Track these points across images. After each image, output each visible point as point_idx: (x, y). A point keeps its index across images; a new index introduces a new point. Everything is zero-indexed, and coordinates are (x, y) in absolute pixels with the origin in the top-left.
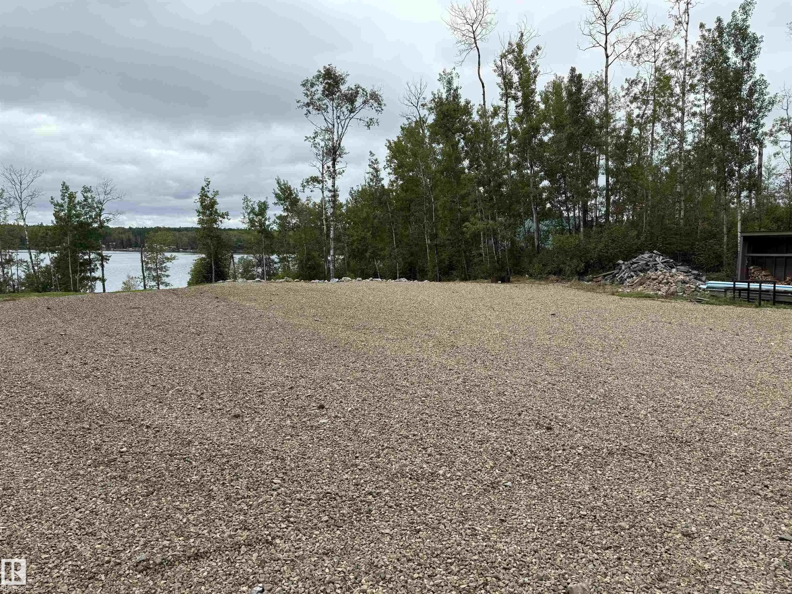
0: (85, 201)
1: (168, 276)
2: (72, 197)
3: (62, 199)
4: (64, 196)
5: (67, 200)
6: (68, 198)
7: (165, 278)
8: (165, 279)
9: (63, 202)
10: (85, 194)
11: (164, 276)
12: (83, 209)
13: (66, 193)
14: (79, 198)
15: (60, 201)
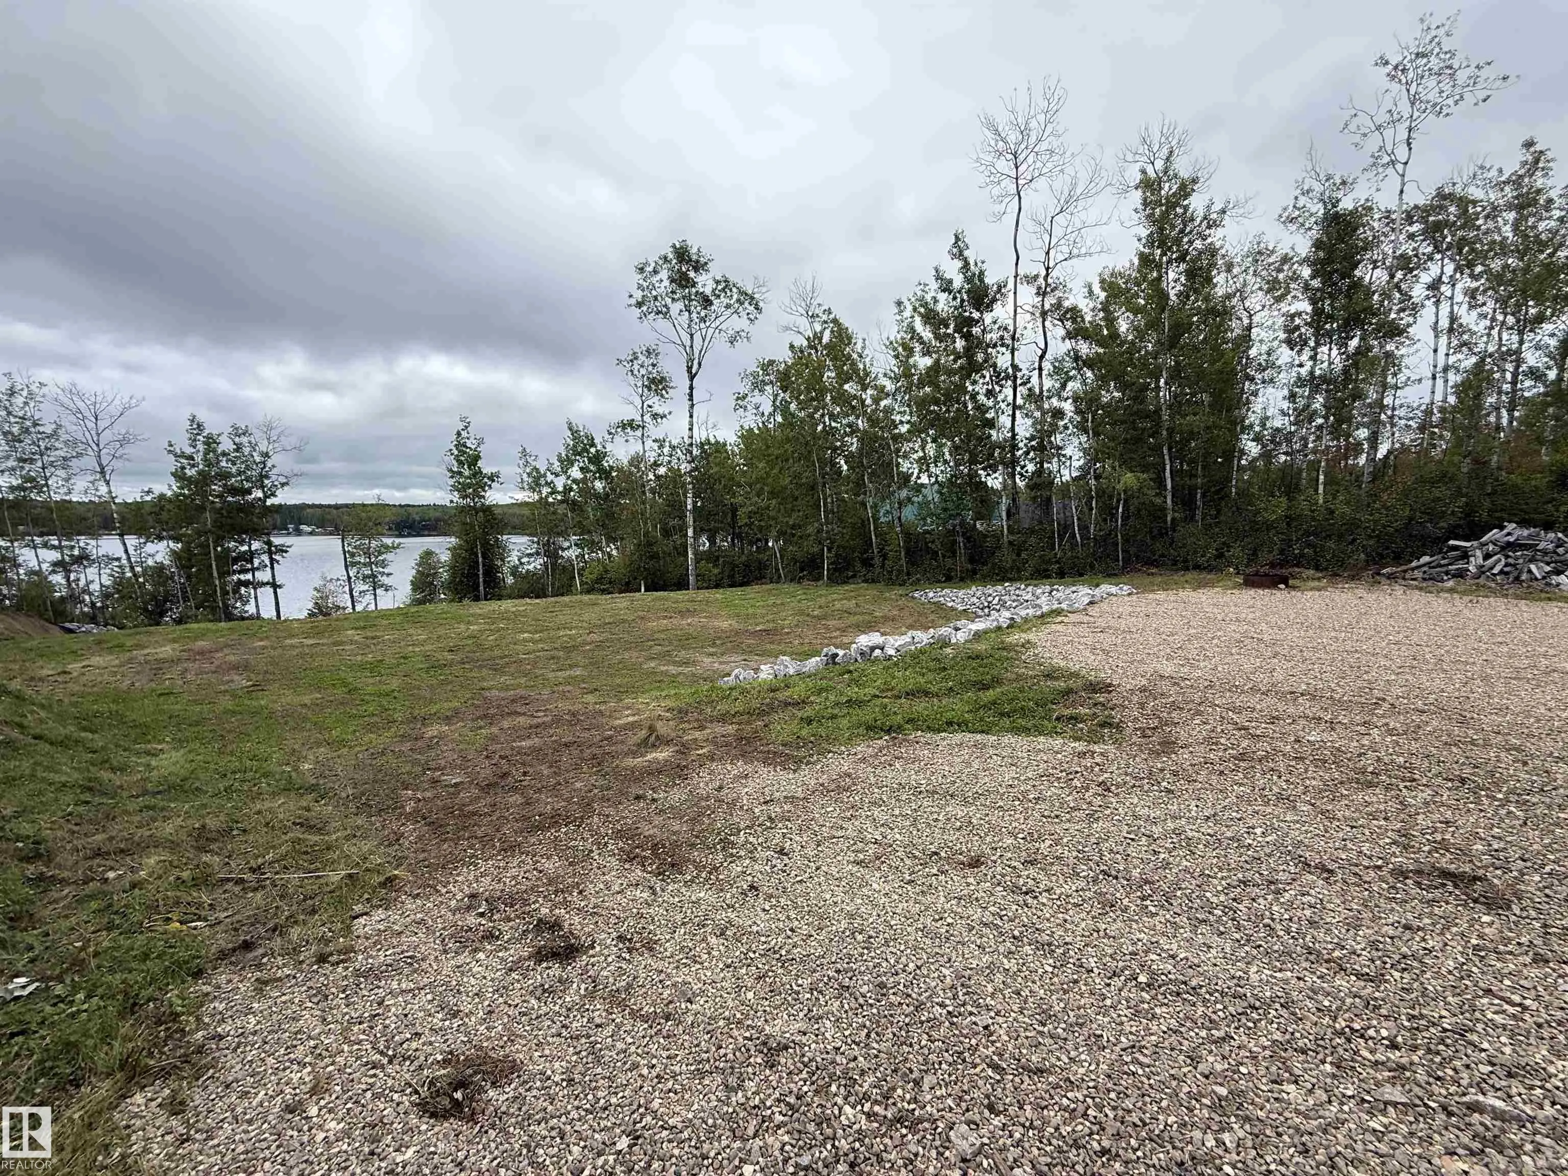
0: (237, 450)
1: (389, 575)
2: (211, 442)
3: (191, 446)
4: (195, 440)
5: (201, 447)
6: (204, 443)
7: (385, 577)
8: (385, 580)
9: (193, 450)
10: (237, 440)
11: (383, 574)
12: (234, 464)
13: (198, 434)
14: (226, 445)
15: (189, 450)
